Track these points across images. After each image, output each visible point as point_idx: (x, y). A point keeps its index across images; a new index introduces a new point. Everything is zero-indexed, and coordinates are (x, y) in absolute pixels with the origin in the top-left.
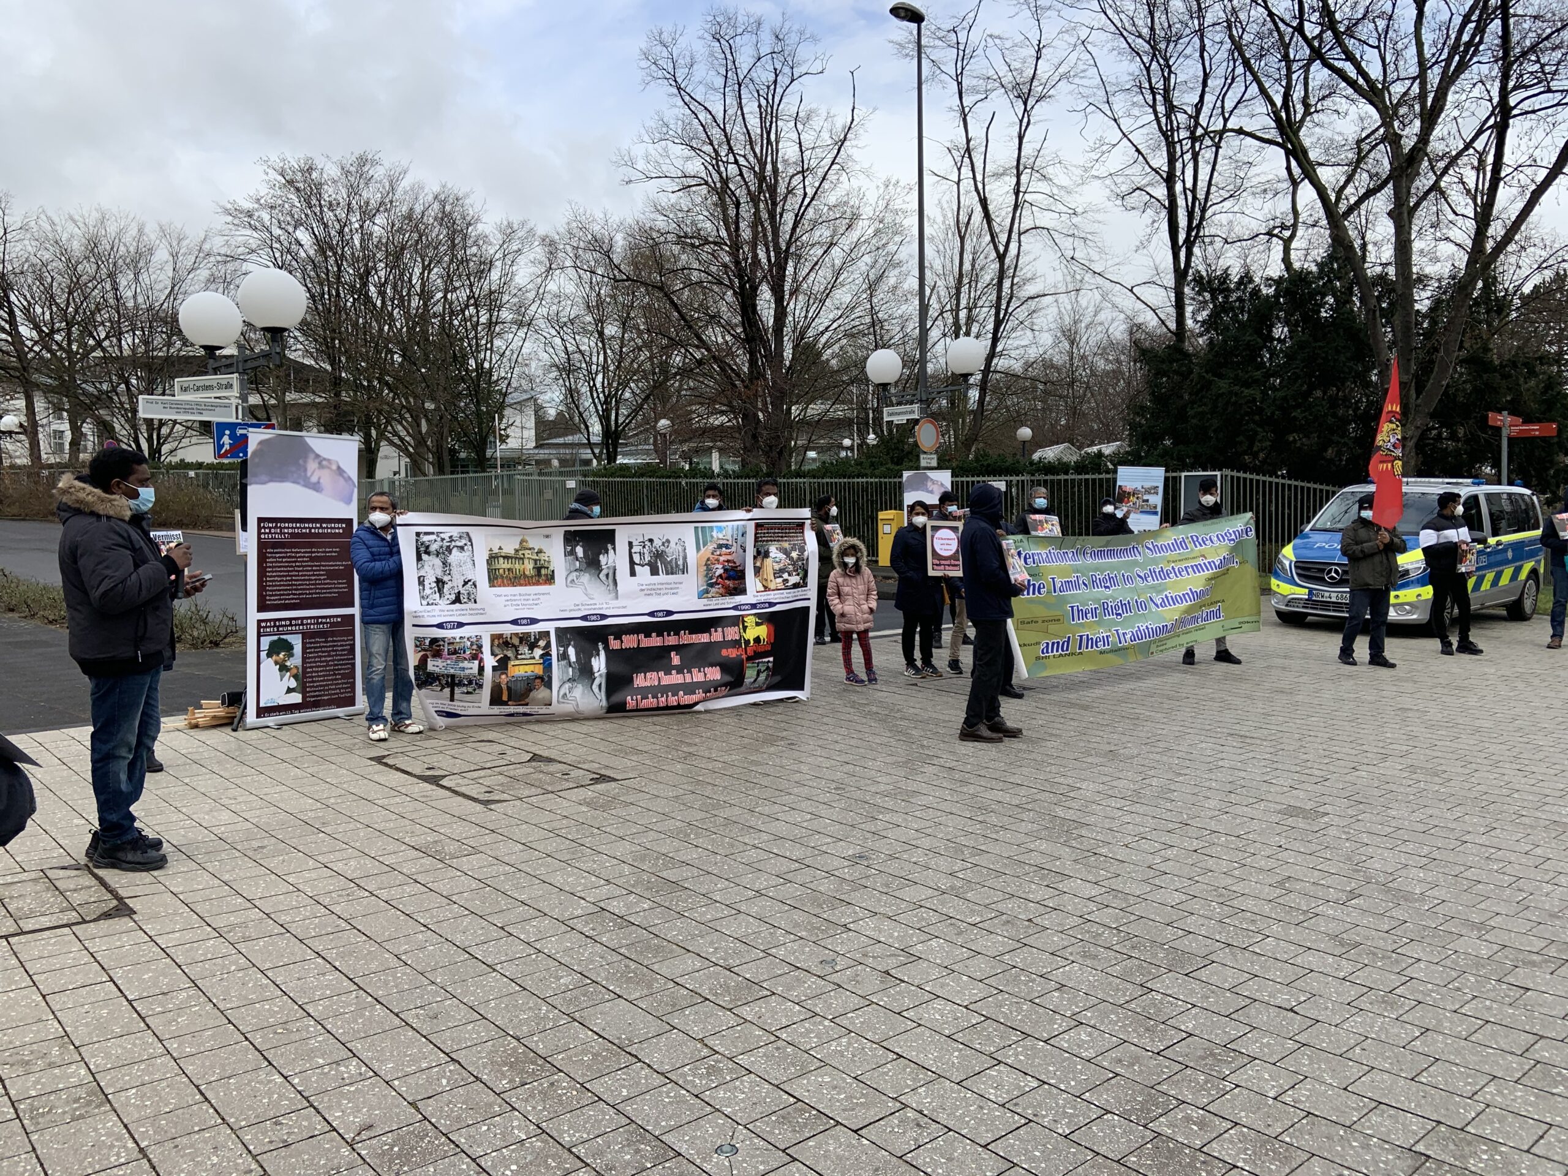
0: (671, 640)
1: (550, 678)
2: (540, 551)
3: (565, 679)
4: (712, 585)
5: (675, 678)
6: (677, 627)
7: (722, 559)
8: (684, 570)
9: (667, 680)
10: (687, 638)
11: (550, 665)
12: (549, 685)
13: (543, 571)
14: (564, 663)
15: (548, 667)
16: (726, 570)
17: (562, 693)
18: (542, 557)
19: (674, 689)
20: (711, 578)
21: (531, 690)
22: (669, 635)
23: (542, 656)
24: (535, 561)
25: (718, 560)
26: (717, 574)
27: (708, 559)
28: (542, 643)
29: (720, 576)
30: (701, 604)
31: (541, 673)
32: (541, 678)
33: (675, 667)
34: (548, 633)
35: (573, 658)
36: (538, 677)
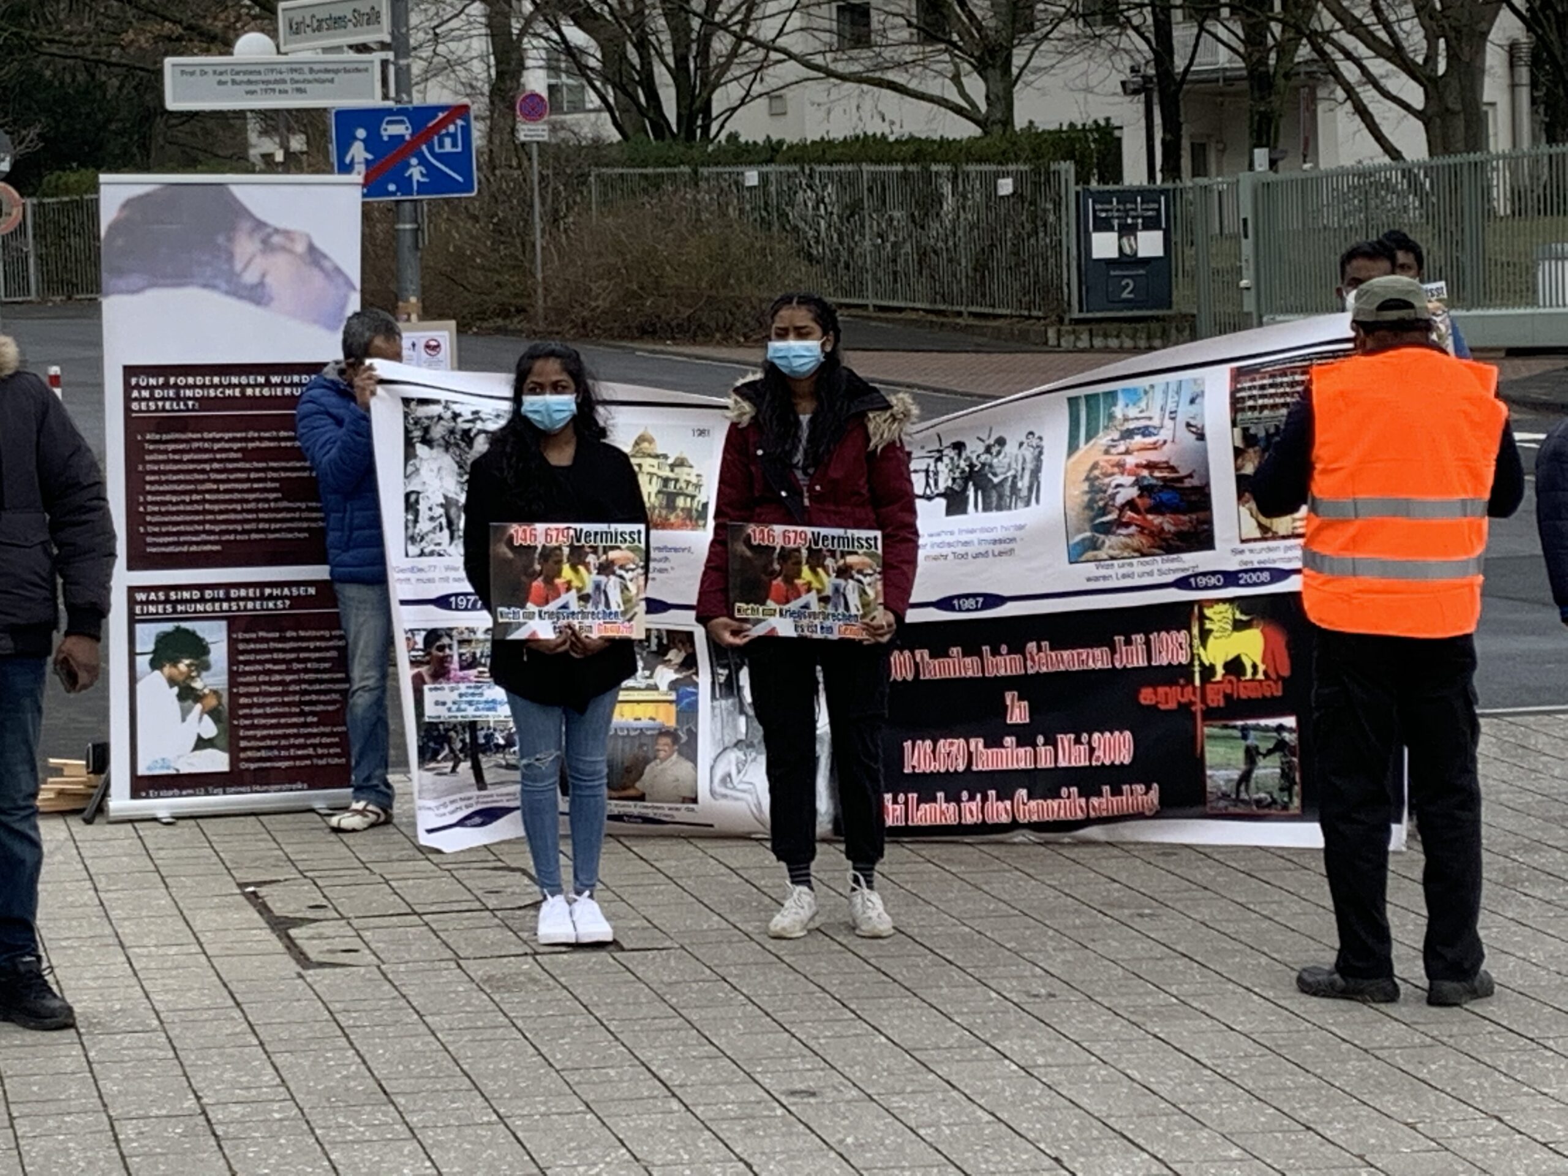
0: (1004, 665)
1: (693, 735)
3: (729, 740)
4: (1106, 529)
5: (1012, 757)
6: (1016, 633)
7: (1131, 462)
8: (1031, 496)
9: (988, 759)
10: (1044, 660)
11: (693, 707)
12: (690, 752)
13: (681, 502)
14: (726, 704)
15: (688, 711)
16: (1146, 489)
17: (719, 773)
18: (683, 474)
19: (1006, 783)
20: (1104, 511)
21: (644, 761)
23: (673, 685)
25: (1122, 468)
26: (1120, 501)
29: (1130, 504)
30: (1080, 575)
32: (670, 735)
33: (1014, 730)
35: (749, 694)
36: (663, 732)
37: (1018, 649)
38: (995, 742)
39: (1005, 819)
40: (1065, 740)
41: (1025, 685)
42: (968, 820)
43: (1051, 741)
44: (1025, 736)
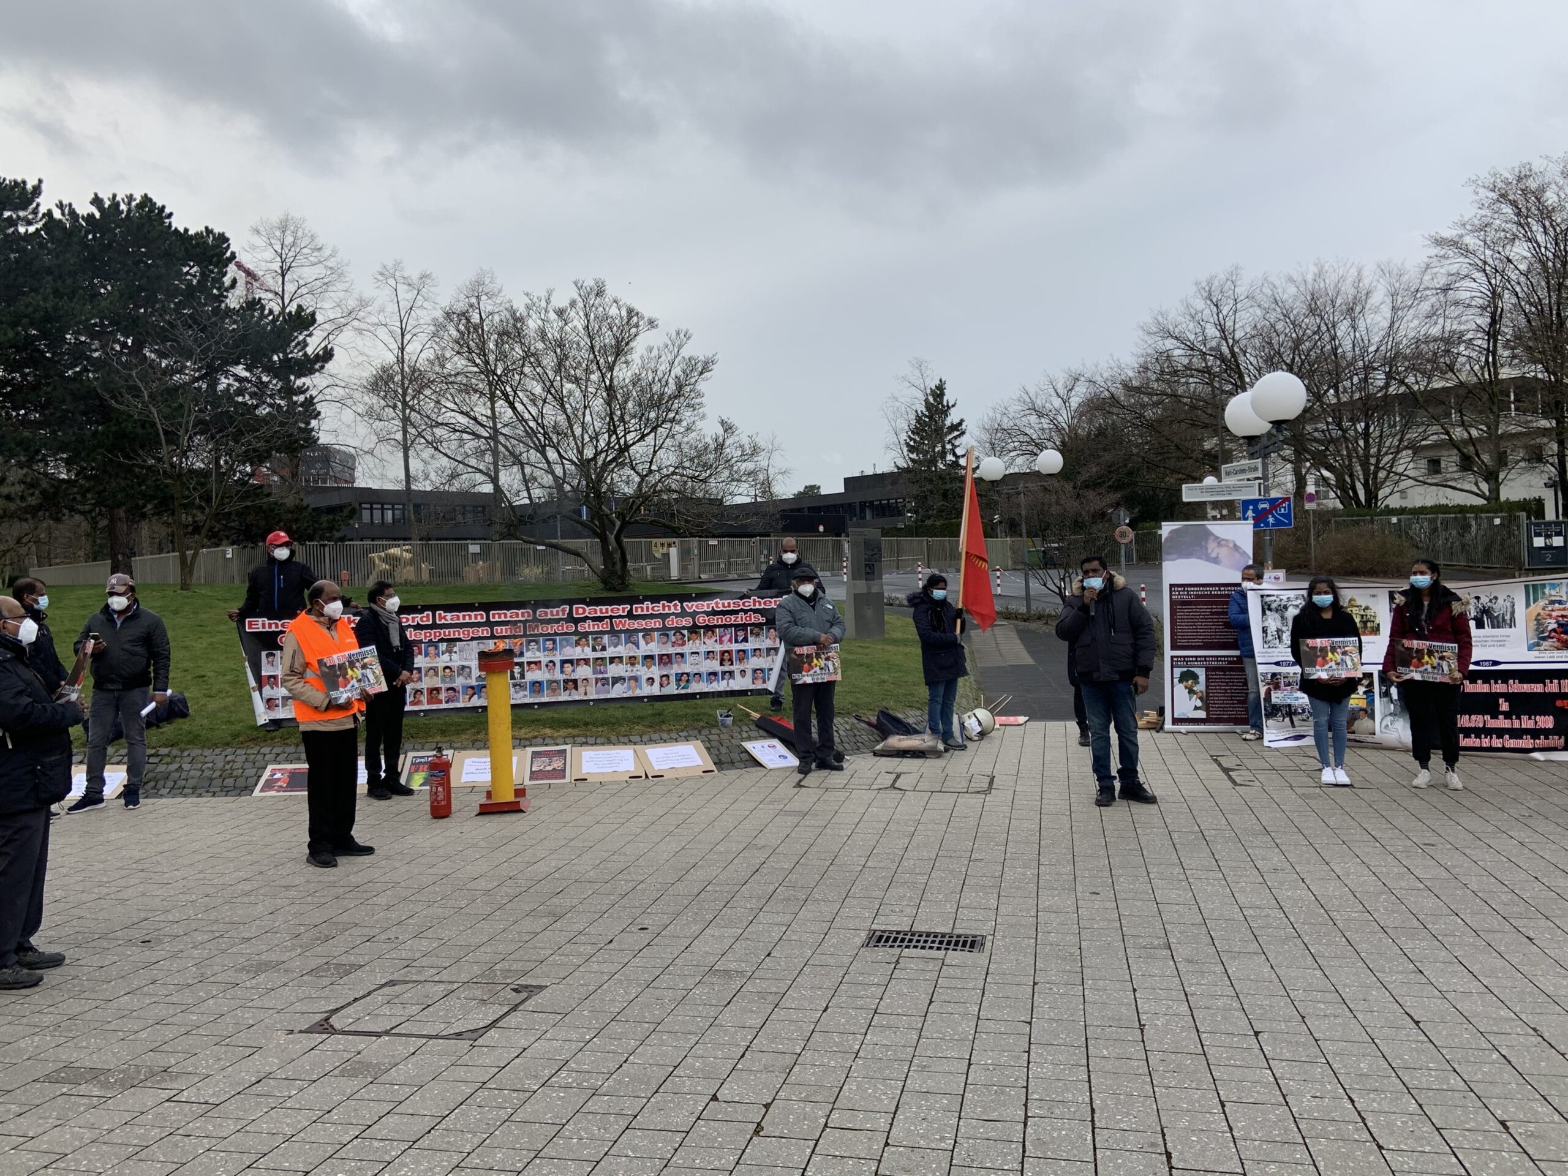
0: (1499, 688)
1: (1373, 711)
2: (1367, 608)
3: (1387, 713)
4: (1544, 639)
5: (1502, 723)
6: (1505, 676)
7: (1554, 614)
8: (1512, 623)
9: (1492, 723)
10: (1516, 687)
11: (1373, 701)
12: (1372, 716)
13: (1369, 624)
14: (1386, 699)
15: (1371, 702)
16: (1560, 625)
17: (1384, 724)
18: (1368, 612)
19: (1500, 733)
20: (1543, 632)
21: (1355, 719)
22: (1496, 683)
23: (1365, 693)
24: (1362, 616)
25: (1550, 616)
26: (1550, 628)
27: (1539, 614)
28: (1365, 682)
29: (1554, 630)
30: (1533, 655)
31: (1365, 706)
32: (1365, 710)
33: (1503, 713)
34: (1371, 675)
35: (1395, 696)
36: (1361, 709)
37: (1505, 682)
38: (1494, 717)
39: (1500, 746)
40: (1524, 718)
41: (1508, 696)
42: (1484, 745)
43: (1518, 718)
44: (1507, 715)
